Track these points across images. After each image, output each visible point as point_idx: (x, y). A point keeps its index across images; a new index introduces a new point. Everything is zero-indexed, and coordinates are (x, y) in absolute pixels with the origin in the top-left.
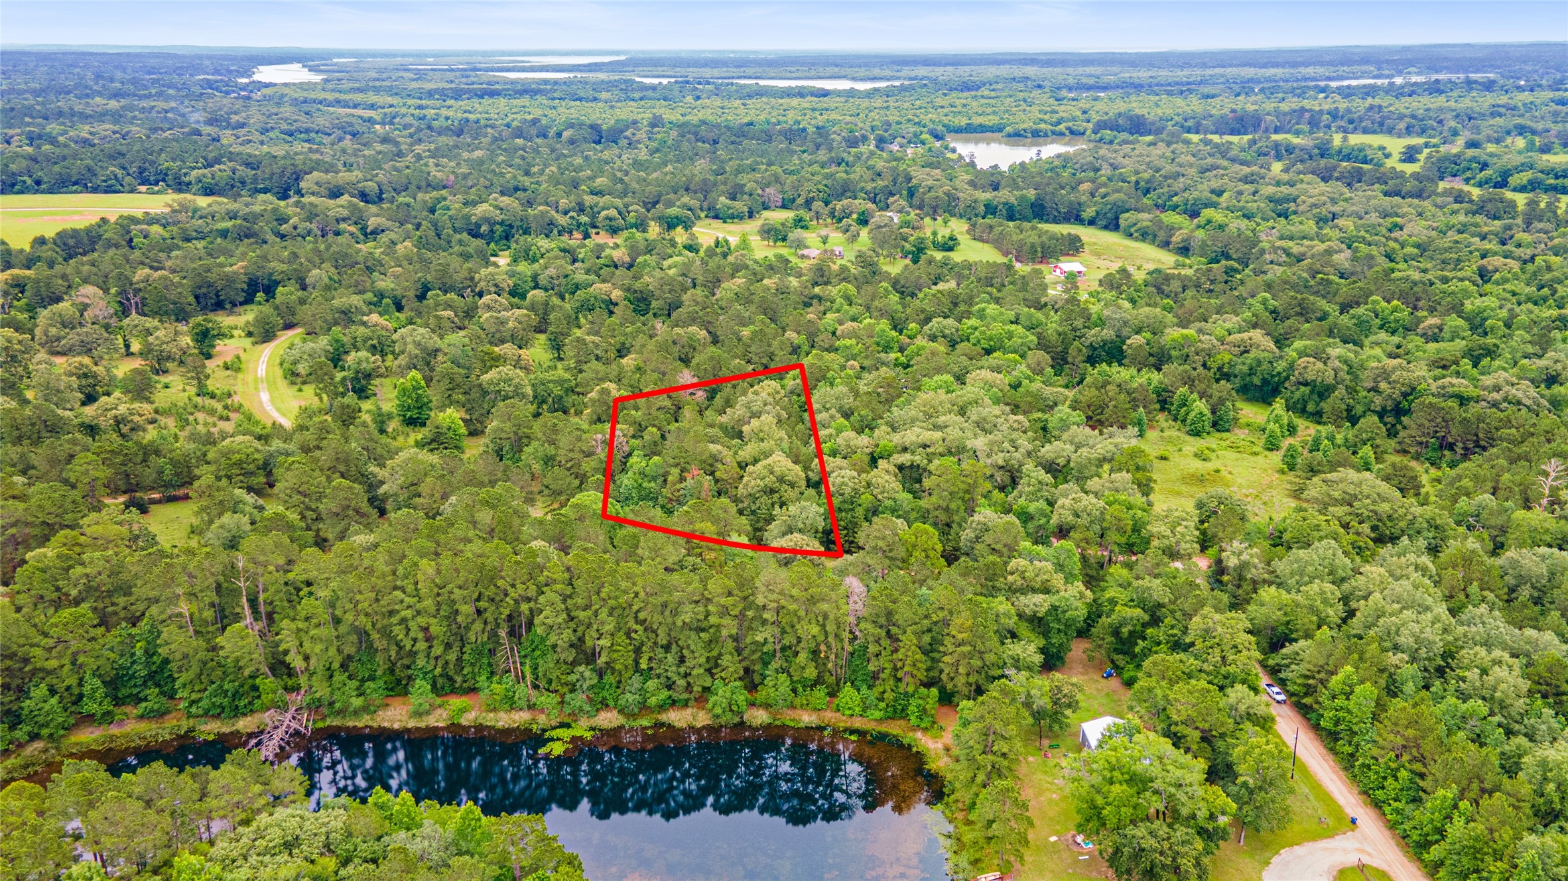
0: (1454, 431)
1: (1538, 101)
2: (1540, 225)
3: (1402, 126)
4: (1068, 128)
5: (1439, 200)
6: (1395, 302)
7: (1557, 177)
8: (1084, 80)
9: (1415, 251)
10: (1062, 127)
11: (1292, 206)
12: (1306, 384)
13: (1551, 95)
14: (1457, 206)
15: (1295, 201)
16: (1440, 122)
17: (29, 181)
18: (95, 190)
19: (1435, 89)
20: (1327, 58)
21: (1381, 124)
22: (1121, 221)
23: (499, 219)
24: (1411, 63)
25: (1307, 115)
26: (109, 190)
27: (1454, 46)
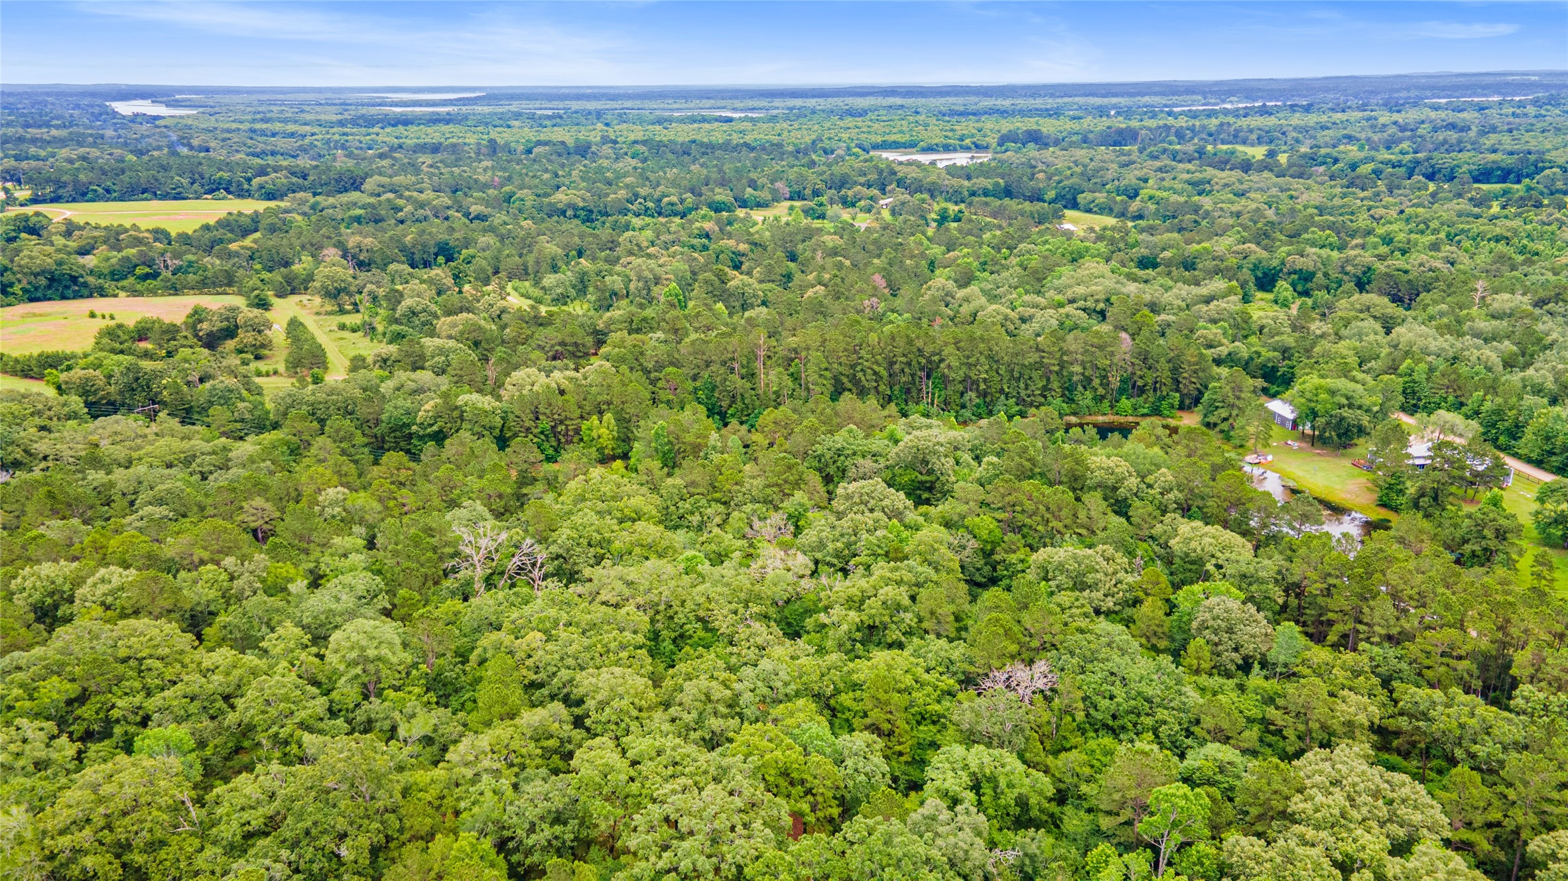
0: (1403, 289)
1: (1352, 120)
2: (1400, 192)
3: (1254, 137)
4: (974, 143)
5: (1319, 179)
6: (1328, 232)
7: (1394, 167)
8: (956, 108)
9: (1316, 211)
10: (967, 141)
11: (1208, 187)
12: (1295, 272)
13: (1361, 114)
14: (1333, 183)
15: (1209, 183)
16: (1284, 133)
17: (100, 190)
18: (165, 197)
19: (1265, 111)
20: (1157, 89)
21: (1235, 136)
22: (1079, 200)
23: (581, 204)
24: (1231, 93)
25: (1173, 130)
26: (178, 197)
27: (1260, 80)
